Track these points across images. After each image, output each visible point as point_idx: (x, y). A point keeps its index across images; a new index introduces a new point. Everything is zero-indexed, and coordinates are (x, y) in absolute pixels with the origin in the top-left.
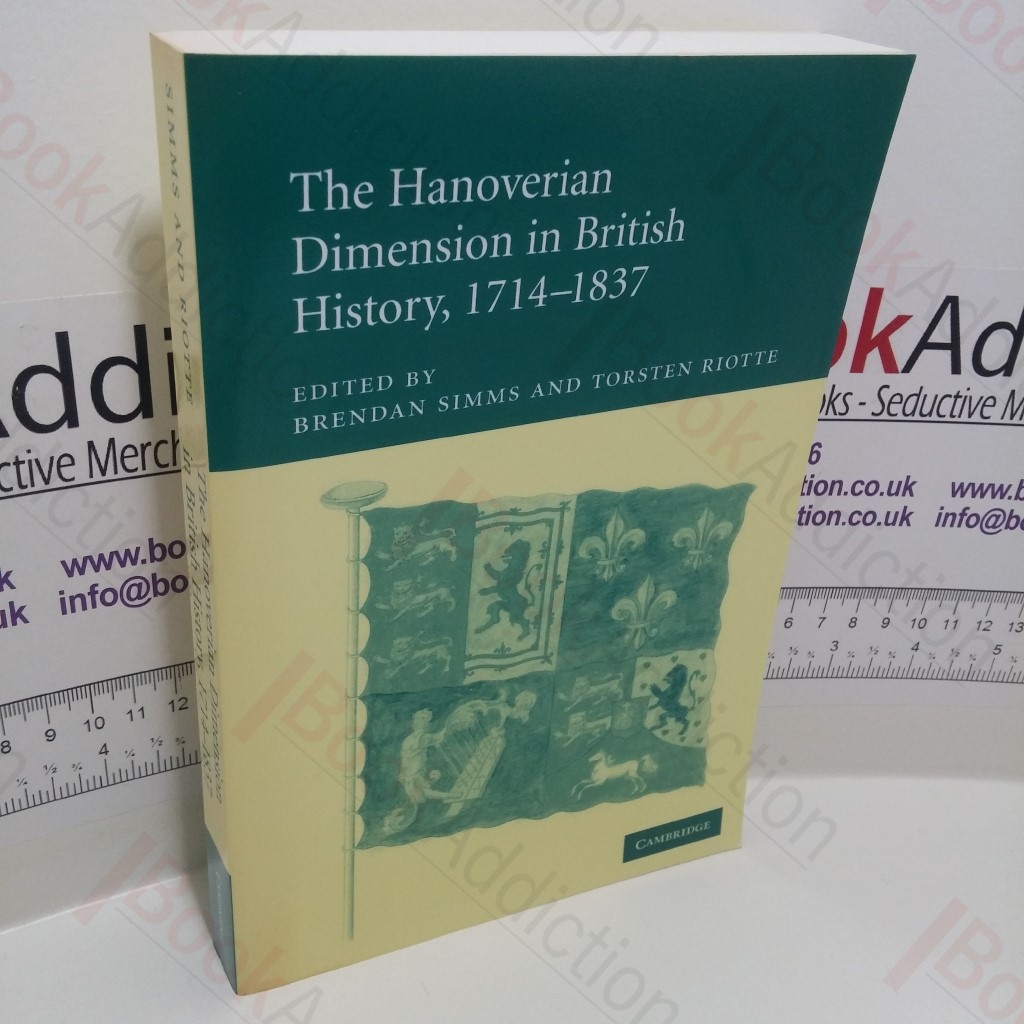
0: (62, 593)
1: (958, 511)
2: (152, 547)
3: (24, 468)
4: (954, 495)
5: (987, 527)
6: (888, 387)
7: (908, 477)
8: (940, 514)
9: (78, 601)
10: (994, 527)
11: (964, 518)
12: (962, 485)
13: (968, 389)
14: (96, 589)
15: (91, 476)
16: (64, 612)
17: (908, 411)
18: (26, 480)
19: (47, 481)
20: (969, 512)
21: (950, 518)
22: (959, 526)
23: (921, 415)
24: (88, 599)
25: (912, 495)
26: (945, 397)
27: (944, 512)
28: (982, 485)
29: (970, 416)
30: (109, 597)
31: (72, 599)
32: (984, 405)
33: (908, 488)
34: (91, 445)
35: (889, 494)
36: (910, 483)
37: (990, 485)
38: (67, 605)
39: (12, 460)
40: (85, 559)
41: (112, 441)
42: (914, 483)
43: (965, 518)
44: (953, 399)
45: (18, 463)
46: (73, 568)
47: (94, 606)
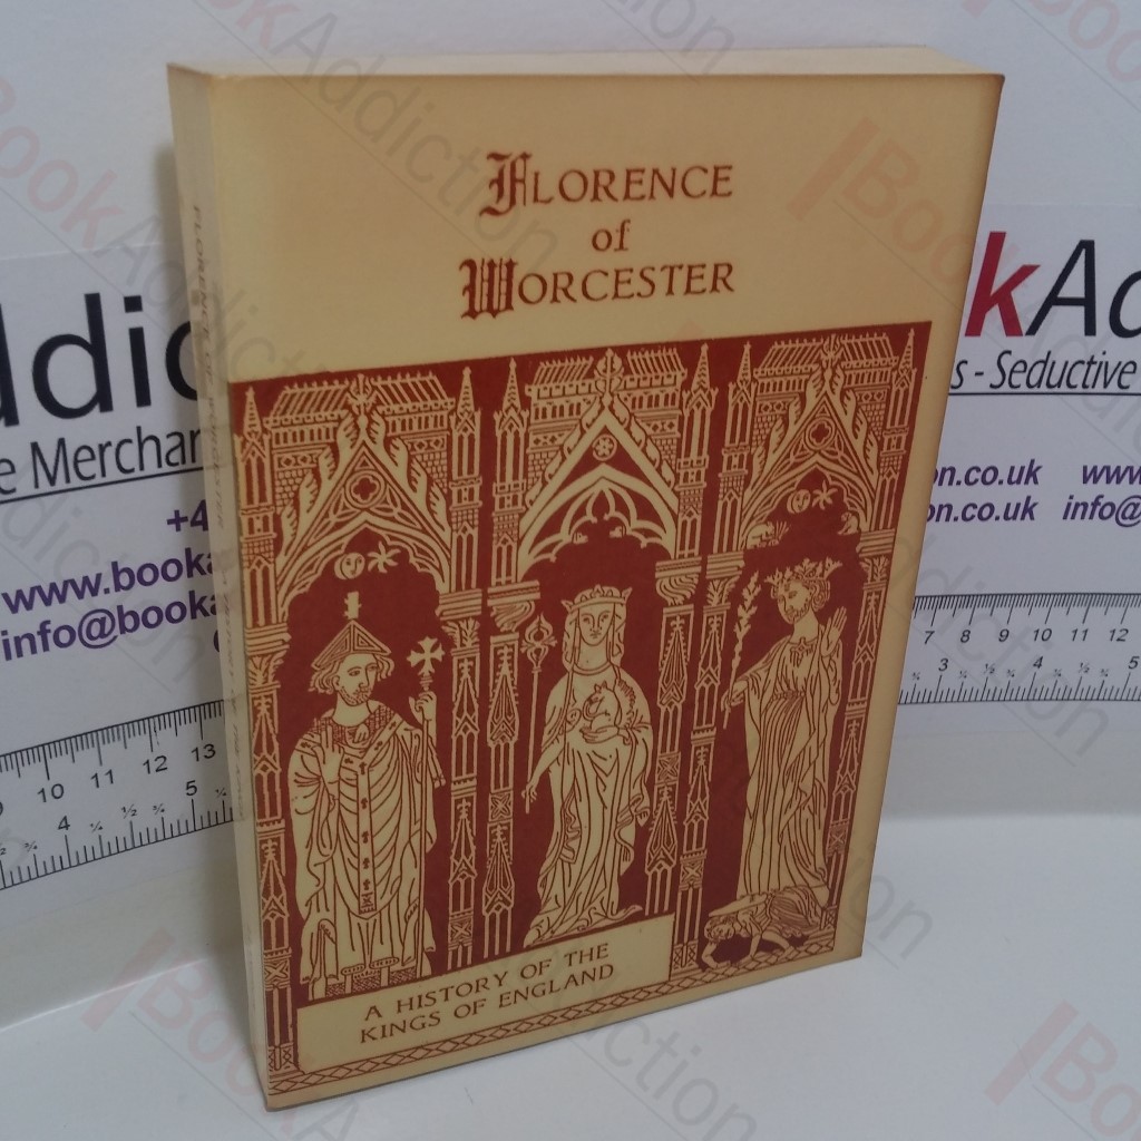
1: (1090, 500)
4: (1085, 480)
5: (1124, 517)
6: (1009, 352)
7: (1032, 462)
8: (1069, 505)
9: (25, 644)
10: (1131, 517)
11: (1096, 508)
12: (1095, 468)
13: (1104, 353)
14: (48, 627)
17: (1033, 381)
20: (1102, 501)
21: (1081, 509)
22: (1091, 517)
23: (1049, 385)
25: (1036, 482)
26: (1077, 363)
27: (1073, 502)
28: (1118, 468)
29: (1106, 385)
30: (64, 636)
32: (1122, 372)
33: (1032, 474)
35: (1010, 482)
36: (1034, 467)
37: (1128, 468)
42: (1038, 468)
43: (1098, 508)
44: (1086, 366)
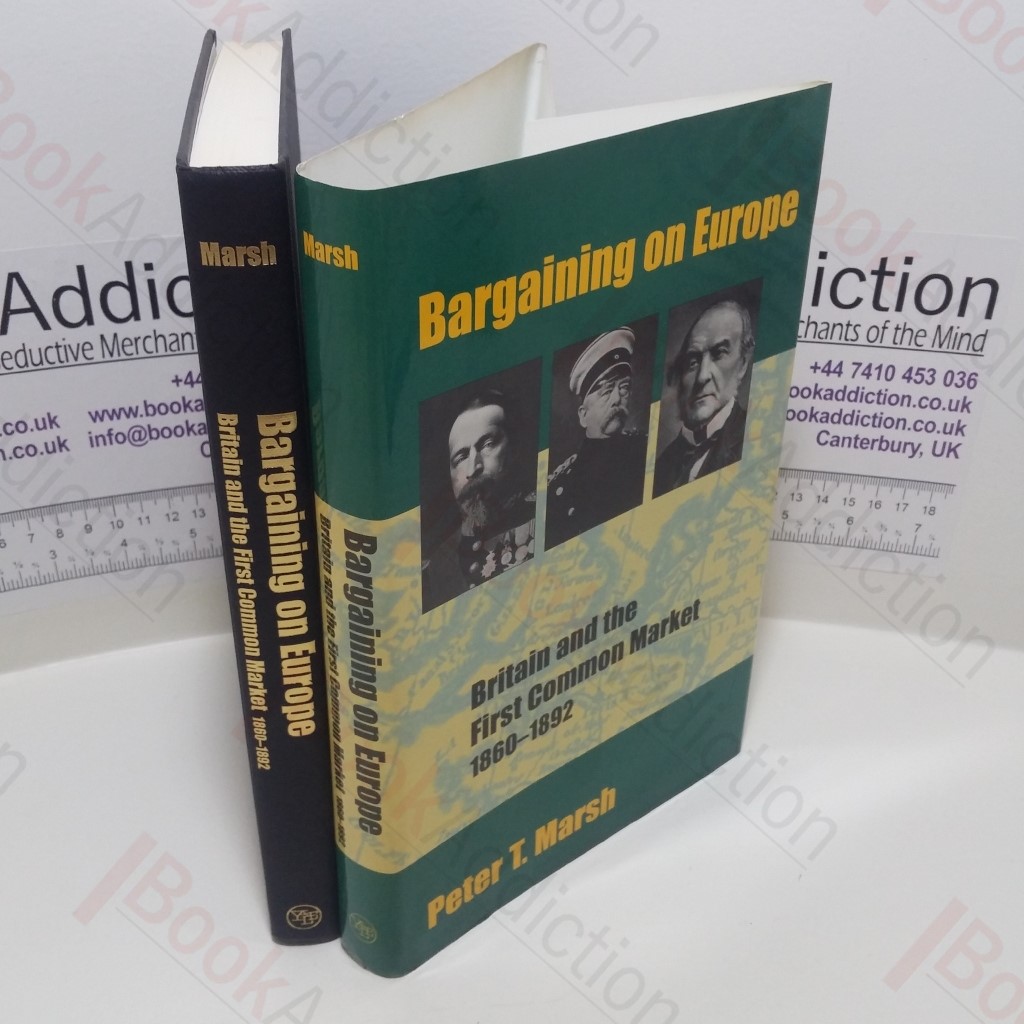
0: (90, 433)
2: (146, 406)
3: (62, 350)
15: (104, 356)
16: (92, 446)
18: (63, 358)
19: (76, 359)
24: (107, 439)
31: (97, 438)
34: (102, 337)
38: (94, 441)
39: (54, 345)
40: (103, 412)
41: (115, 335)
45: (57, 347)
46: (96, 417)
47: (111, 443)
